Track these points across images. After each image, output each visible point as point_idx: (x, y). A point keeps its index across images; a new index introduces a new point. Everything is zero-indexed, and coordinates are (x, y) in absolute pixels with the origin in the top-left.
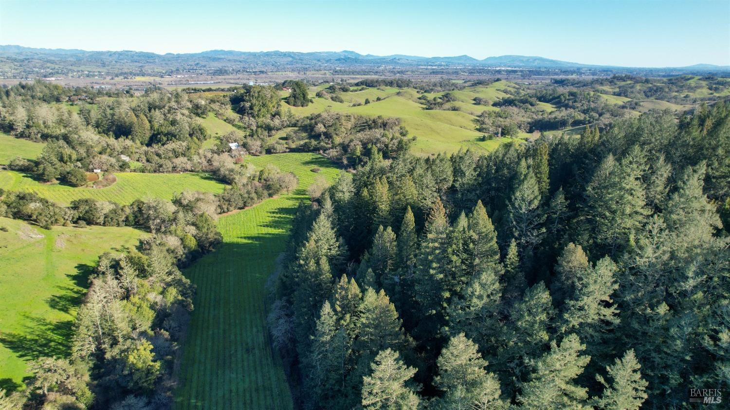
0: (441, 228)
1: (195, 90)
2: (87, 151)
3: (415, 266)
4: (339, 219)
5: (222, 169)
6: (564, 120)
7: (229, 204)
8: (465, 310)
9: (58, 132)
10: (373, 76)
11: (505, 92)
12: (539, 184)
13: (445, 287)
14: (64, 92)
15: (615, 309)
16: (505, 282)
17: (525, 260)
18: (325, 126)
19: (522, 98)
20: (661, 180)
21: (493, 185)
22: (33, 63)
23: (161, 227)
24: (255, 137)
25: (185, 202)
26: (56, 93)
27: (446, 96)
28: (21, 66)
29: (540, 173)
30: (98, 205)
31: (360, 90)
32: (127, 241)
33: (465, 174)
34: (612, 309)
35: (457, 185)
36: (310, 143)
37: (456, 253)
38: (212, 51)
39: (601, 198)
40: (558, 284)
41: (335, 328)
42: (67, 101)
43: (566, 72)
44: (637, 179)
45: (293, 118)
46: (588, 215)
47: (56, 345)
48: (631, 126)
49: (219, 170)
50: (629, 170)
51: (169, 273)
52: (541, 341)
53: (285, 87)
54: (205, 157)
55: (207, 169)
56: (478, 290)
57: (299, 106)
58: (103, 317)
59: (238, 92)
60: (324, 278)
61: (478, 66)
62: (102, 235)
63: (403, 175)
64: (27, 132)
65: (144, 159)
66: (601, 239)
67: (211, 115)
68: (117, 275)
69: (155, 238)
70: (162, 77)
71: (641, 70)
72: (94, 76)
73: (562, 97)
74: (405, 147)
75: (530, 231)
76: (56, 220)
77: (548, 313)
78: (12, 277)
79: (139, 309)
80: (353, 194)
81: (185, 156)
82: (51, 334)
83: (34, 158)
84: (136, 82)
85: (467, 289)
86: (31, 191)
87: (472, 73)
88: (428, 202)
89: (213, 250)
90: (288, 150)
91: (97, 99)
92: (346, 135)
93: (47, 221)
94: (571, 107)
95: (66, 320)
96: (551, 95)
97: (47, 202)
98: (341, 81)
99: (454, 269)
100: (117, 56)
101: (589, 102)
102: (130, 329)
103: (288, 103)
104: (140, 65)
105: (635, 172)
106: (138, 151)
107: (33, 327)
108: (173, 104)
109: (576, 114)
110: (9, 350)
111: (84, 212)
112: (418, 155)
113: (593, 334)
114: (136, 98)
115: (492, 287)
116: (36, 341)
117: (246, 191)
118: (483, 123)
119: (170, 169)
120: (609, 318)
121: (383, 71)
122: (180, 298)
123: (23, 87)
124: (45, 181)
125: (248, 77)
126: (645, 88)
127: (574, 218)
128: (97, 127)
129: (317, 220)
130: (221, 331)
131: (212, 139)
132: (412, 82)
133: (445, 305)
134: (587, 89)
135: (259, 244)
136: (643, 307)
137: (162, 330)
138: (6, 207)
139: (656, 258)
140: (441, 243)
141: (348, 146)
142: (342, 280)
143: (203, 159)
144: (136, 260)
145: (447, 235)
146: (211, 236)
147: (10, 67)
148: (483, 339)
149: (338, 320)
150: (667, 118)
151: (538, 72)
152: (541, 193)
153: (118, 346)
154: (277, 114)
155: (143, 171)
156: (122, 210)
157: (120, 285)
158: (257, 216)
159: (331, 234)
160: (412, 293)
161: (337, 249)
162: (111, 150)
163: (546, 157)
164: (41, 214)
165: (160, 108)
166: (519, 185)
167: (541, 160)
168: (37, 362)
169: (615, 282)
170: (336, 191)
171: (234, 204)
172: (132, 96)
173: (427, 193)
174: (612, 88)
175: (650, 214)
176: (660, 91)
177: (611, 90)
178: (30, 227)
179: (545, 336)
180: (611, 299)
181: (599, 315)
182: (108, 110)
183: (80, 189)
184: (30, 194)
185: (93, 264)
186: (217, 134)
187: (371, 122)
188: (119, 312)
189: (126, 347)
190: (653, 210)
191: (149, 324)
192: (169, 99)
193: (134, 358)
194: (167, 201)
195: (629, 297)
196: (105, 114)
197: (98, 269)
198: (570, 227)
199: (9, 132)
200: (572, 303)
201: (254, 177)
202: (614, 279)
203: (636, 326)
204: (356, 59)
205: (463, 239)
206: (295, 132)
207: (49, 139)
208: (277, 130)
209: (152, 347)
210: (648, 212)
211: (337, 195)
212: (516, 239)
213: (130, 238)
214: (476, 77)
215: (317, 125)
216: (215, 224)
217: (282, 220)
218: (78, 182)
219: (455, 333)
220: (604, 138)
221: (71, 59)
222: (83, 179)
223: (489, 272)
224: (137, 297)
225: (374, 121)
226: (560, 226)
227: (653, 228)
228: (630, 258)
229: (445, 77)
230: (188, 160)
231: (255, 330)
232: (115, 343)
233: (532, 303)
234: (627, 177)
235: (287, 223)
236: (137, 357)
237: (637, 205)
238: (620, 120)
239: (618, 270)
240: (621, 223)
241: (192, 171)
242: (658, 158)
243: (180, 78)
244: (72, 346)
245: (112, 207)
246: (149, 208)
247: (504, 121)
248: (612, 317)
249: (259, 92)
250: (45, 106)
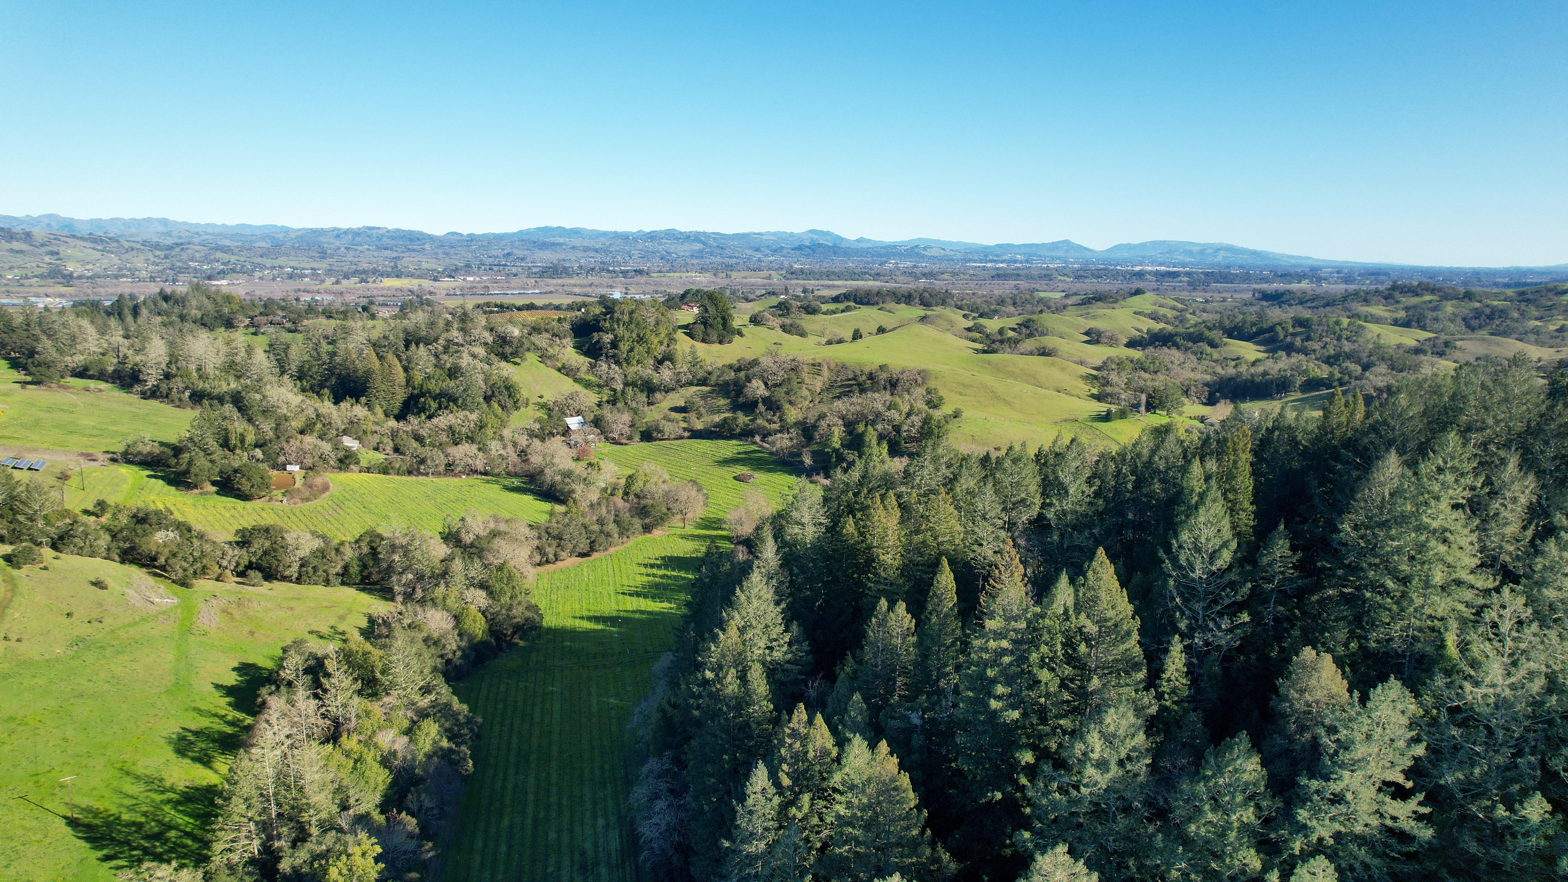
0: (1015, 608)
1: (501, 306)
2: (277, 429)
3: (956, 691)
4: (791, 582)
5: (547, 471)
6: (1285, 377)
7: (559, 546)
8: (1067, 793)
9: (225, 388)
10: (871, 283)
11: (1154, 317)
12: (1232, 516)
13: (1024, 740)
14: (242, 307)
15: (1420, 804)
16: (1158, 732)
17: (1202, 685)
18: (766, 384)
19: (1191, 330)
20: (1512, 511)
21: (1130, 516)
22: (189, 252)
23: (414, 589)
24: (620, 405)
25: (468, 539)
26: (226, 310)
27: (1026, 324)
28: (166, 257)
29: (1234, 490)
30: (290, 538)
31: (843, 311)
32: (342, 618)
33: (1067, 492)
34: (1412, 804)
35: (1050, 515)
36: (735, 419)
37: (1048, 664)
38: (539, 229)
39: (1373, 549)
40: (1279, 740)
41: (776, 825)
42: (247, 327)
43: (1285, 276)
44: (1456, 507)
45: (701, 367)
46: (1345, 586)
47: (181, 837)
48: (1436, 390)
49: (541, 472)
50: (1436, 488)
51: (426, 690)
52: (1243, 872)
53: (686, 304)
54: (515, 444)
55: (518, 469)
56: (1098, 748)
57: (713, 342)
58: (281, 779)
59: (587, 312)
60: (755, 711)
61: (1093, 263)
62: (293, 604)
63: (932, 491)
64: (164, 387)
65: (389, 446)
66: (1377, 641)
67: (532, 358)
68: (318, 690)
69: (400, 613)
70: (436, 279)
71: (1453, 273)
72: (303, 276)
73: (1279, 328)
74: (936, 431)
75: (1213, 620)
76: (204, 567)
77: (1258, 807)
78: (106, 686)
79: (358, 765)
80: (823, 530)
81: (473, 442)
82: (173, 812)
83: (173, 439)
84: (383, 289)
85: (1072, 747)
86: (161, 507)
87: (1080, 276)
88: (987, 551)
89: (522, 643)
90: (687, 434)
91: (305, 322)
92: (811, 405)
93: (185, 570)
94: (1299, 351)
95: (204, 783)
96: (1254, 324)
97: (189, 530)
98: (804, 291)
99: (1042, 700)
100: (350, 237)
101: (1339, 339)
102: (335, 809)
103: (691, 335)
104: (394, 255)
105: (1450, 491)
106: (378, 428)
107: (136, 794)
108: (455, 334)
109: (1311, 365)
110: (82, 843)
111: (260, 553)
112: (965, 448)
113: (1368, 860)
114: (380, 321)
115: (1130, 744)
116: (140, 826)
117: (595, 518)
118: (1107, 383)
119: (441, 468)
120: (1407, 825)
121: (891, 272)
122: (445, 743)
123: (166, 298)
124: (190, 486)
125: (610, 282)
126: (1466, 312)
127: (1313, 593)
128: (300, 378)
129: (745, 583)
130: (529, 821)
131: (531, 407)
132: (952, 296)
133: (1023, 781)
134: (1333, 311)
135: (618, 633)
136: (1489, 803)
137: (404, 814)
138: (108, 538)
139: (1513, 687)
140: (1014, 642)
141: (815, 427)
142: (795, 717)
143: (510, 450)
144: (359, 659)
145: (1029, 622)
146: (519, 613)
147: (147, 260)
148: (1110, 862)
149: (784, 807)
150: (1519, 374)
151: (1223, 276)
152: (1238, 535)
153: (309, 845)
154: (668, 358)
155: (385, 470)
156: (337, 550)
157: (323, 710)
158: (618, 574)
159: (774, 614)
160: (948, 752)
161: (785, 648)
162: (324, 425)
163: (1246, 458)
164: (174, 555)
165: (427, 343)
166: (1187, 516)
167: (1235, 462)
168: (137, 873)
169: (1417, 740)
170: (788, 522)
171: (570, 546)
172: (373, 317)
173: (984, 531)
174: (1389, 311)
175: (1491, 586)
176: (1500, 317)
177: (1387, 315)
178: (151, 580)
179: (1253, 861)
180: (1407, 779)
181: (1382, 816)
182: (324, 343)
183: (256, 504)
184: (158, 513)
185: (269, 664)
186: (541, 397)
187: (864, 378)
188: (315, 769)
189: (324, 847)
190: (1499, 578)
191: (377, 798)
192: (448, 324)
193: (340, 873)
194: (429, 534)
195: (1451, 778)
196: (318, 353)
197: (279, 675)
198: (1304, 613)
199: (131, 386)
200: (1315, 784)
201: (614, 489)
202: (1413, 733)
203: (1473, 847)
204: (835, 246)
205: (1066, 633)
206: (704, 397)
207: (206, 402)
208: (667, 392)
209: (378, 849)
210: (1484, 581)
211: (790, 531)
212: (1183, 636)
213: (350, 611)
214: (1090, 286)
215: (750, 381)
216: (527, 586)
217: (670, 581)
218: (253, 490)
219: (1045, 847)
220: (1377, 415)
221: (262, 244)
222: (265, 484)
223: (1122, 709)
224: (355, 737)
225: (871, 376)
226: (1281, 608)
227: (1500, 616)
228: (1449, 686)
229: (1023, 284)
230: (480, 449)
231: (601, 822)
232: (301, 837)
233: (1221, 781)
234: (1433, 503)
235: (680, 589)
236: (345, 872)
237: (1458, 564)
238: (1413, 378)
239: (1421, 712)
240: (1423, 606)
241: (485, 473)
242: (1503, 462)
243: (472, 282)
244: (211, 842)
245: (317, 543)
246: (393, 548)
247: (1153, 380)
248: (1413, 823)
249: (631, 313)
250: (204, 336)
